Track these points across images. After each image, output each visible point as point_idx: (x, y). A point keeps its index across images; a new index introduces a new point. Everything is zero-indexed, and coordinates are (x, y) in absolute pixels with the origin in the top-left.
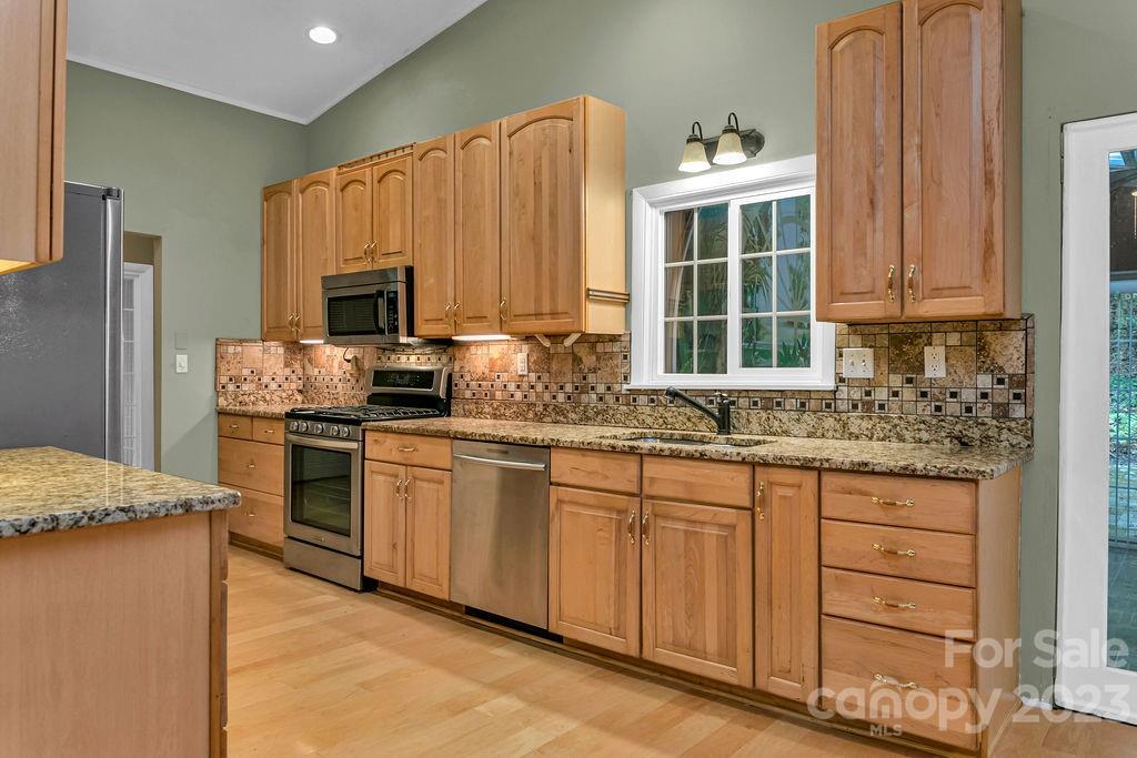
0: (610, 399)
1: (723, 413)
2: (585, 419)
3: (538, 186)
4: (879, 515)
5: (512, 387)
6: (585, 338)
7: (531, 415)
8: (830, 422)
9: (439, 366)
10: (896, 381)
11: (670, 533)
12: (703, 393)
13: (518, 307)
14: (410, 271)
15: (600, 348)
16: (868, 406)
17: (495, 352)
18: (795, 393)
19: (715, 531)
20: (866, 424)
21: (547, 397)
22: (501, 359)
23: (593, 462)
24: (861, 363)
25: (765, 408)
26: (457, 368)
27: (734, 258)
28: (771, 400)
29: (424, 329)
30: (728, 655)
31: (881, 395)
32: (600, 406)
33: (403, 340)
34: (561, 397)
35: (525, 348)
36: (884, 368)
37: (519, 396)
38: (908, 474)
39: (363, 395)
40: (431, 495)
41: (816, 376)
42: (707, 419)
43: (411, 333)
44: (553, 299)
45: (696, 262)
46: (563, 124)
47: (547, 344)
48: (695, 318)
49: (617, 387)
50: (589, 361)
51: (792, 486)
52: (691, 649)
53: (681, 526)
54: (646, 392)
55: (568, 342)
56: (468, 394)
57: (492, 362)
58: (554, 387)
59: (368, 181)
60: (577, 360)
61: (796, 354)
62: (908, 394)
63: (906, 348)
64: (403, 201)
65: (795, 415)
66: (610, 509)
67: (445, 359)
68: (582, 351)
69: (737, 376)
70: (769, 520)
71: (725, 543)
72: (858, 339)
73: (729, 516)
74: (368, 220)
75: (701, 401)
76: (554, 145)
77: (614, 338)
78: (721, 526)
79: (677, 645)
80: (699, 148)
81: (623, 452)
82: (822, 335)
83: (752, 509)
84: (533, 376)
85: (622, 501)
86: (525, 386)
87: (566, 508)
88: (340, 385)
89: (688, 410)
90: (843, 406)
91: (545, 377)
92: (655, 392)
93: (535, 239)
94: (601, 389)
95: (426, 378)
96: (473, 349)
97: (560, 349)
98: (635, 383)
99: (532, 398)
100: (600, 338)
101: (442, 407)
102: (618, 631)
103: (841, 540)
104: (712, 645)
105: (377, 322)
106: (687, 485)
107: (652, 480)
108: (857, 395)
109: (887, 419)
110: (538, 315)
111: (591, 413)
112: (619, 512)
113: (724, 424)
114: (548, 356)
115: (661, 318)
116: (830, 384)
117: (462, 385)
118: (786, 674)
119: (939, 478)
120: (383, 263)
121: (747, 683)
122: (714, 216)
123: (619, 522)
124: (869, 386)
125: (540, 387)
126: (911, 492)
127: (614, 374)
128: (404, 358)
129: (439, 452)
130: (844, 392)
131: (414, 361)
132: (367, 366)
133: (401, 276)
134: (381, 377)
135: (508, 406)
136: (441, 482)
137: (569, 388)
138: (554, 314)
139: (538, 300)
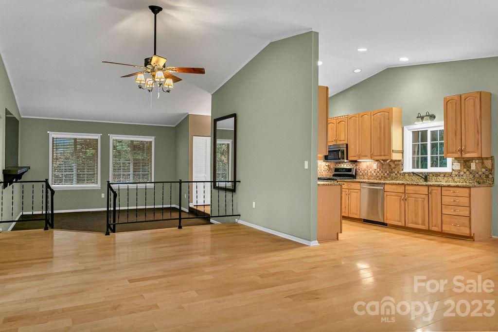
0: (398, 175)
1: (426, 178)
2: (392, 179)
3: (380, 127)
4: (452, 194)
5: (373, 172)
6: (392, 161)
7: (378, 179)
8: (450, 179)
9: (353, 167)
10: (465, 170)
11: (411, 200)
12: (421, 173)
13: (375, 154)
14: (347, 145)
15: (396, 163)
16: (459, 176)
17: (368, 164)
18: (442, 173)
19: (421, 199)
20: (458, 179)
21: (382, 174)
22: (370, 165)
23: (394, 187)
24: (457, 166)
25: (436, 176)
26: (358, 168)
27: (429, 143)
28: (437, 175)
29: (350, 158)
30: (423, 224)
31: (462, 173)
32: (396, 176)
33: (346, 161)
34: (386, 174)
35: (376, 163)
36: (462, 167)
37: (375, 174)
38: (457, 187)
39: (332, 174)
40: (354, 195)
41: (448, 169)
42: (422, 179)
43: (347, 159)
44: (384, 152)
45: (420, 143)
46: (387, 114)
47: (382, 162)
48: (420, 156)
49: (400, 172)
50: (393, 166)
51: (436, 190)
52: (416, 223)
53: (414, 199)
54: (407, 173)
55: (388, 162)
56: (361, 174)
57: (367, 167)
58: (384, 172)
59: (335, 123)
60: (390, 166)
61: (444, 164)
62: (468, 173)
63: (467, 163)
64: (345, 128)
65: (443, 178)
66: (398, 196)
67: (354, 165)
68: (391, 164)
69: (430, 169)
70: (432, 197)
71: (423, 202)
72: (457, 161)
73: (423, 196)
74: (335, 132)
75: (421, 175)
76: (384, 118)
77: (399, 161)
78: (422, 198)
79: (413, 223)
80: (420, 119)
81: (401, 184)
82: (449, 160)
83: (428, 195)
84: (378, 169)
85: (400, 194)
86: (376, 172)
87: (388, 196)
88: (324, 172)
89: (418, 177)
90: (454, 176)
91: (382, 170)
92: (410, 173)
93: (380, 138)
94: (396, 172)
95: (350, 170)
96: (362, 163)
97: (386, 163)
98: (405, 171)
99: (378, 174)
100: (396, 161)
101: (354, 177)
102: (400, 221)
103: (446, 200)
104: (420, 222)
105: (339, 157)
106: (415, 191)
107: (407, 190)
108: (456, 173)
109: (463, 178)
110: (381, 156)
111: (393, 178)
112: (400, 197)
113: (426, 179)
114: (382, 165)
115: (411, 156)
116: (451, 171)
117: (359, 172)
118: (435, 226)
119: (463, 187)
120: (339, 143)
121: (427, 229)
122: (424, 133)
123: (400, 199)
124: (459, 171)
125: (380, 172)
126: (458, 190)
127: (399, 169)
128: (343, 165)
129: (358, 186)
130: (454, 173)
131: (346, 165)
132: (332, 167)
133: (345, 146)
134: (337, 170)
135: (372, 177)
136: (358, 193)
137: (388, 172)
138: (384, 156)
139: (380, 152)
